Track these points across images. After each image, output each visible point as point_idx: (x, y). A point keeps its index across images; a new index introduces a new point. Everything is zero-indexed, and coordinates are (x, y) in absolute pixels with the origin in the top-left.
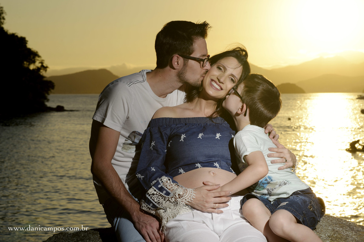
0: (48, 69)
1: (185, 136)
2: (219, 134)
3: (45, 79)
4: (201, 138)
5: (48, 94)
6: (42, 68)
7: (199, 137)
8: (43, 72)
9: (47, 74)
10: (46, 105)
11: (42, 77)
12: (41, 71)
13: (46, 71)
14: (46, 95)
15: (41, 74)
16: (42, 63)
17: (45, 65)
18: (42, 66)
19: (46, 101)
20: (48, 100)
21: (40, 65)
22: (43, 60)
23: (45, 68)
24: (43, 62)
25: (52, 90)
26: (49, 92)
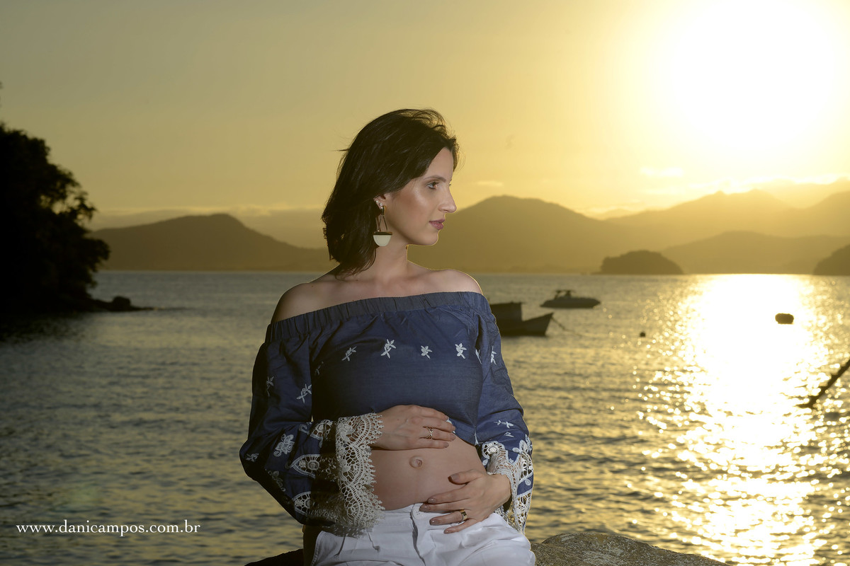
0: (95, 213)
1: (354, 351)
2: (427, 347)
3: (88, 236)
4: (388, 354)
5: (95, 270)
6: (82, 211)
8: (82, 220)
9: (92, 225)
10: (90, 296)
11: (82, 231)
12: (80, 217)
13: (90, 217)
14: (91, 272)
15: (80, 224)
16: (81, 199)
17: (88, 204)
18: (83, 206)
19: (89, 285)
20: (94, 284)
21: (77, 203)
22: (85, 193)
23: (89, 211)
24: (85, 196)
25: (104, 262)
26: (97, 265)
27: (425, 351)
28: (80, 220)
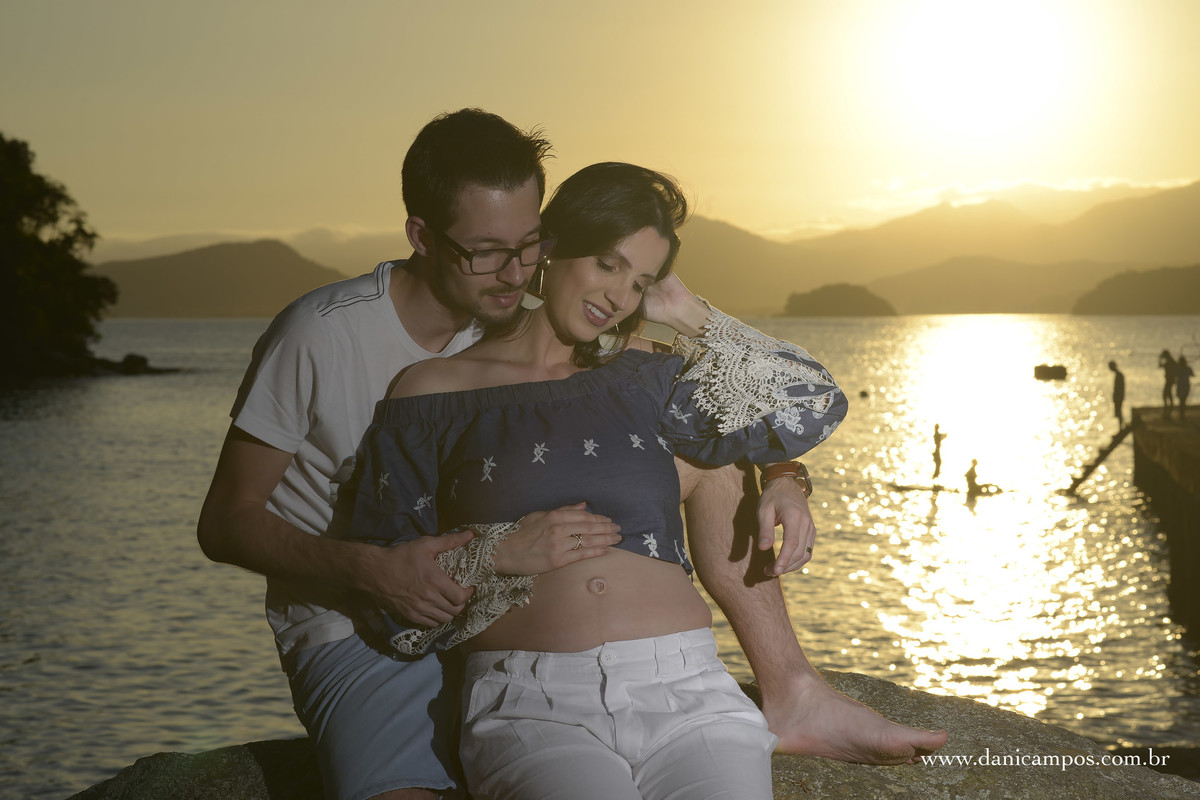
0: (97, 242)
1: (494, 465)
2: (592, 441)
3: (87, 272)
4: (541, 460)
5: (98, 319)
6: (80, 238)
7: (536, 460)
8: (81, 252)
9: (92, 257)
10: (91, 353)
11: (80, 265)
12: (77, 246)
13: (91, 245)
14: (92, 321)
15: (77, 255)
16: (78, 222)
17: (87, 228)
18: (80, 231)
19: (89, 340)
20: (97, 338)
21: (72, 227)
22: (84, 214)
23: (89, 238)
24: (83, 218)
25: (110, 307)
26: (101, 311)
27: (590, 447)
28: (77, 250)
